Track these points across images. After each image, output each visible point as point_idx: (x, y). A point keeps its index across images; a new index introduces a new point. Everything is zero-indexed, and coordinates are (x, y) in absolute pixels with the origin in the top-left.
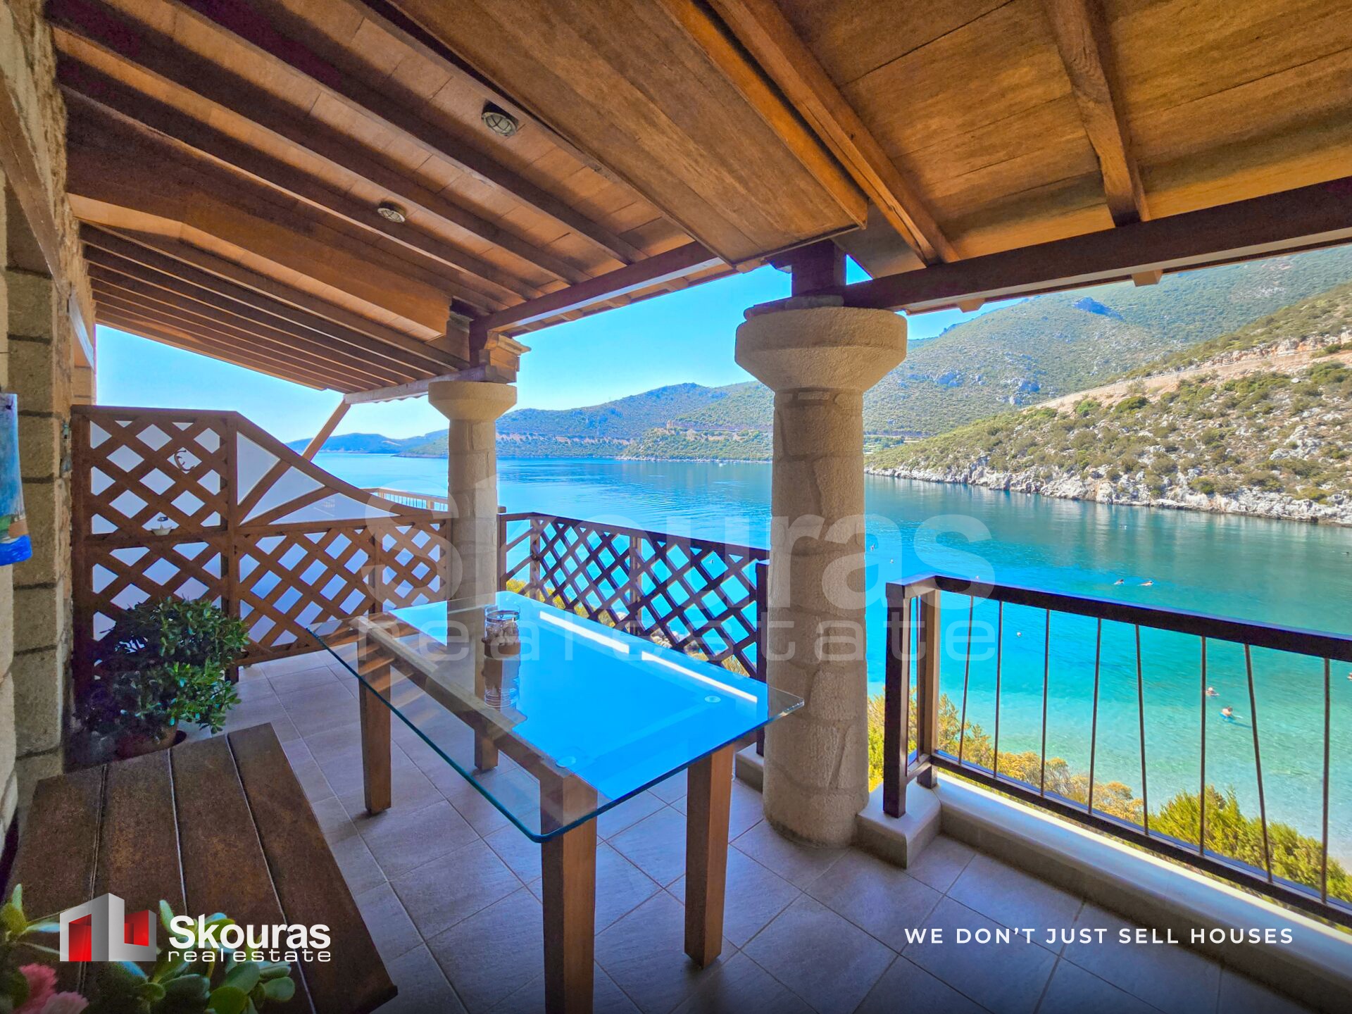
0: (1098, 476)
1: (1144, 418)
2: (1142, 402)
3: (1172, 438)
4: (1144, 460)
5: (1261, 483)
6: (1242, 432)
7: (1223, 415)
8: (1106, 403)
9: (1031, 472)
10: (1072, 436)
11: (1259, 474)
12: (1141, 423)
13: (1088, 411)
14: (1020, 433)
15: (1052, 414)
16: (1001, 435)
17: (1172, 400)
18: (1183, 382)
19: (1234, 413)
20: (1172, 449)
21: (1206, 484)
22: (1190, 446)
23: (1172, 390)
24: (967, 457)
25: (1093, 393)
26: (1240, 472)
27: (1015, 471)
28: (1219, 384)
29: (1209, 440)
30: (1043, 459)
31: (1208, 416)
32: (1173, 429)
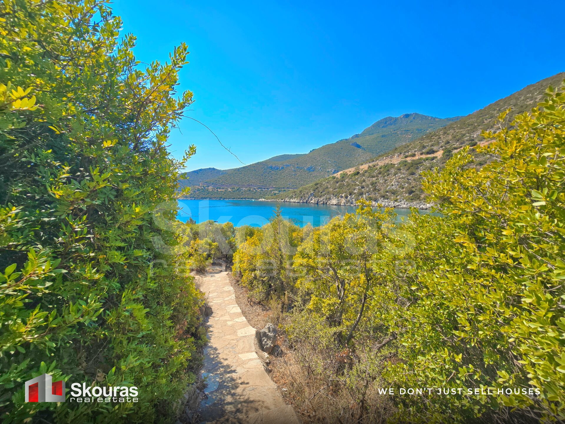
0: (342, 197)
1: (358, 178)
2: (358, 173)
3: (364, 184)
4: (356, 191)
5: (383, 197)
6: (381, 181)
7: (377, 176)
8: (349, 173)
9: (324, 197)
10: (338, 185)
11: (383, 194)
12: (357, 179)
13: (343, 177)
14: (324, 185)
15: (334, 178)
16: (318, 186)
17: (366, 172)
18: (369, 166)
19: (380, 176)
20: (363, 187)
21: (370, 198)
22: (368, 186)
23: (366, 169)
24: (307, 193)
25: (346, 171)
26: (379, 194)
27: (320, 197)
28: (378, 167)
29: (372, 184)
30: (328, 192)
31: (373, 177)
32: (364, 181)
